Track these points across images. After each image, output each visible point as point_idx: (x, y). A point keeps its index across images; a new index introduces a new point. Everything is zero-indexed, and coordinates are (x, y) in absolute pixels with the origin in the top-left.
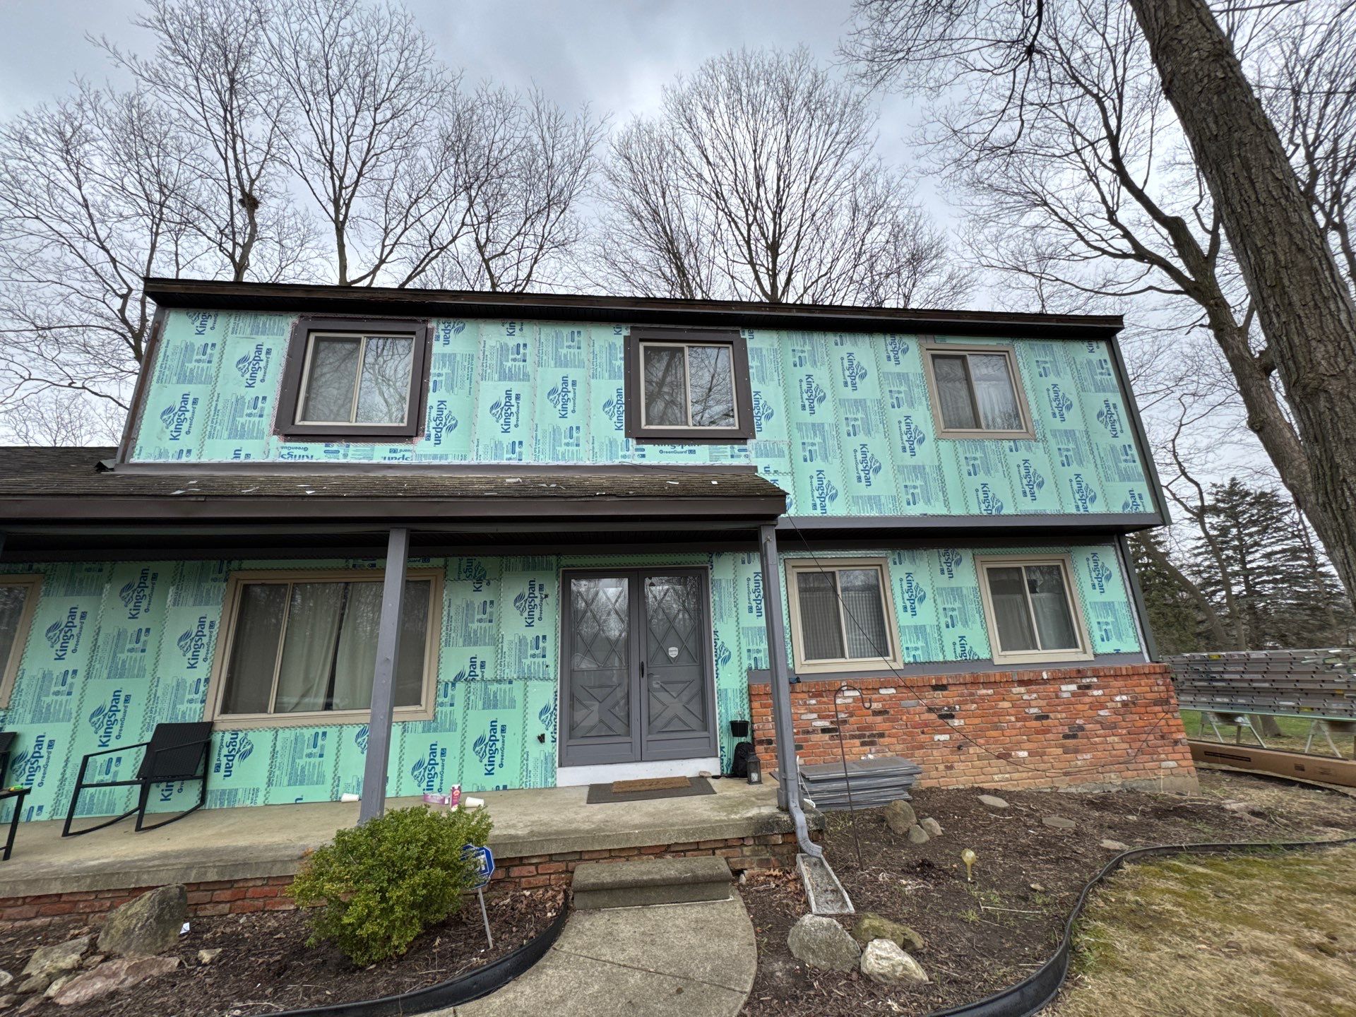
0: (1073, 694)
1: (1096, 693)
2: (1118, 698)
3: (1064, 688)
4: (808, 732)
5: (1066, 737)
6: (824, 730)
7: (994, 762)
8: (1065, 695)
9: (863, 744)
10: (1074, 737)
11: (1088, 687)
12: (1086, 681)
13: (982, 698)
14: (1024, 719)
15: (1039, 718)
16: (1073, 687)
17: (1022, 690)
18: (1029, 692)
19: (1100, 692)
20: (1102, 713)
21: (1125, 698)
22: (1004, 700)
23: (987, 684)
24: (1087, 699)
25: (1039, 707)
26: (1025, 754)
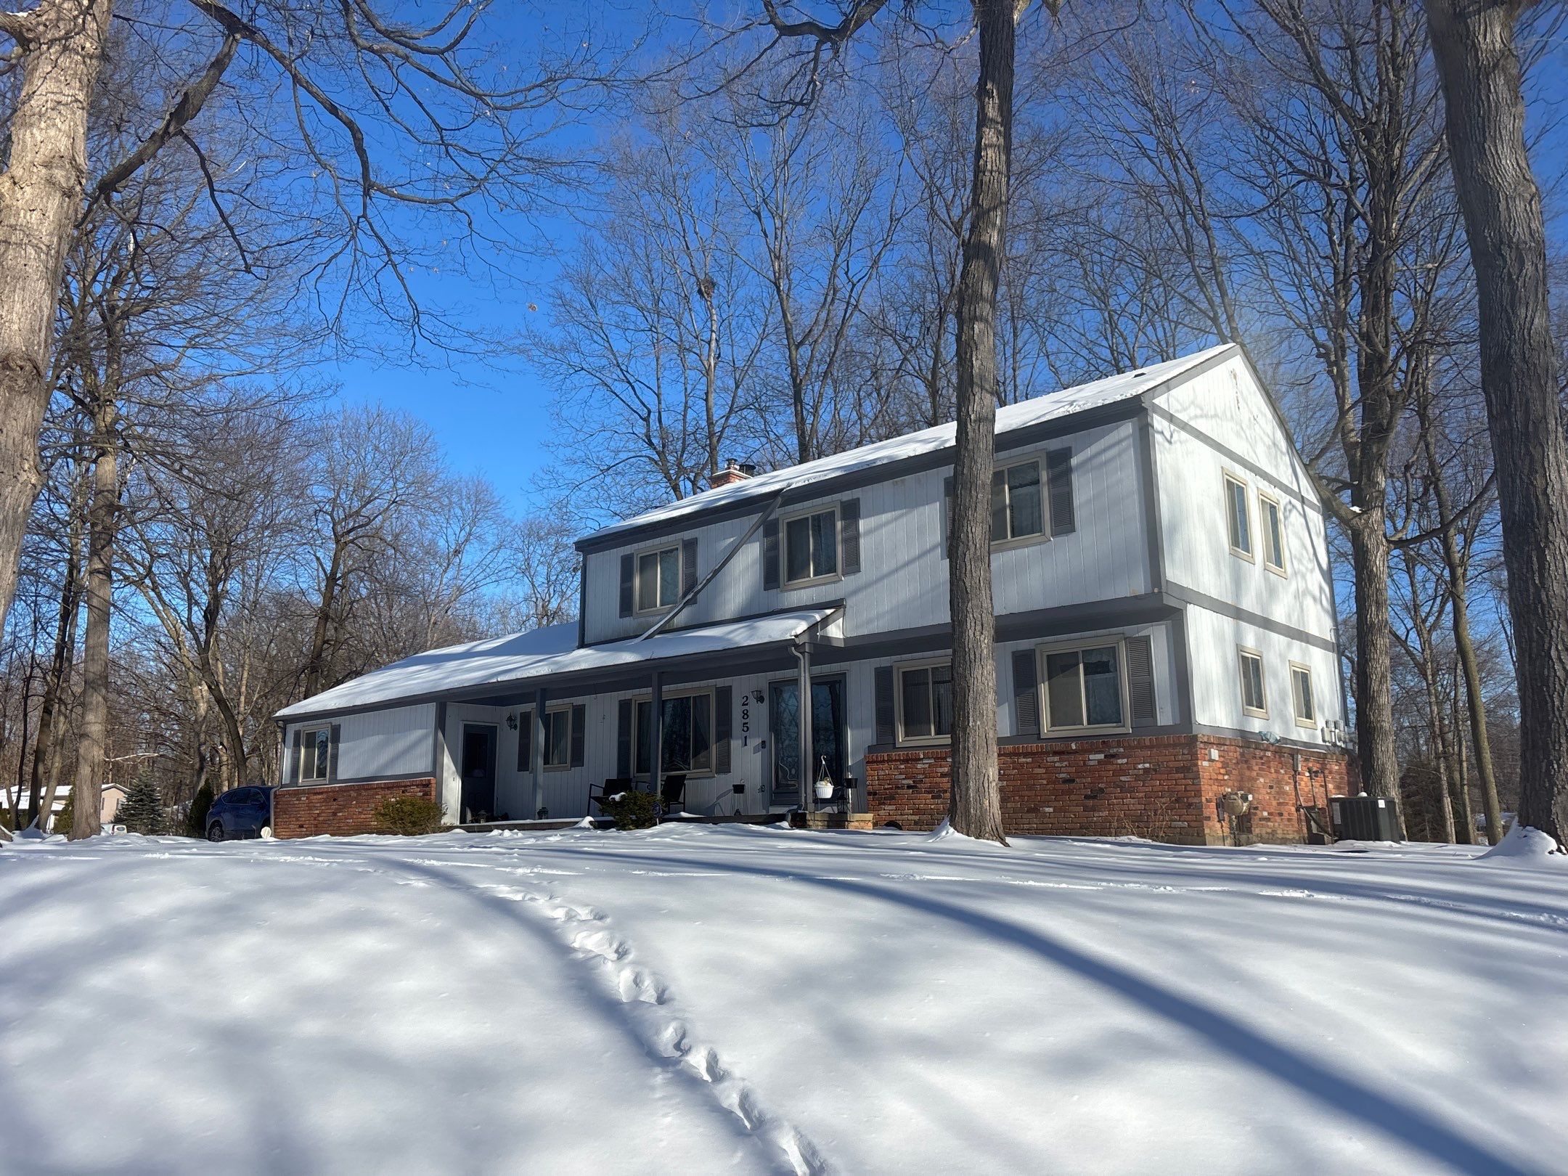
0: (1099, 761)
1: (1120, 761)
2: (1140, 766)
3: (1092, 757)
4: (898, 788)
5: (1087, 797)
6: (909, 787)
7: (1025, 816)
8: (1092, 763)
9: (933, 798)
10: (1095, 797)
11: (1114, 756)
12: (1114, 751)
13: (1022, 765)
14: (1054, 783)
15: (1066, 781)
16: (1101, 756)
17: (1056, 759)
18: (1061, 761)
19: (1125, 761)
20: (1123, 778)
21: (1147, 765)
22: (1039, 767)
23: (1026, 755)
24: (1110, 767)
25: (1068, 773)
26: (1051, 810)
